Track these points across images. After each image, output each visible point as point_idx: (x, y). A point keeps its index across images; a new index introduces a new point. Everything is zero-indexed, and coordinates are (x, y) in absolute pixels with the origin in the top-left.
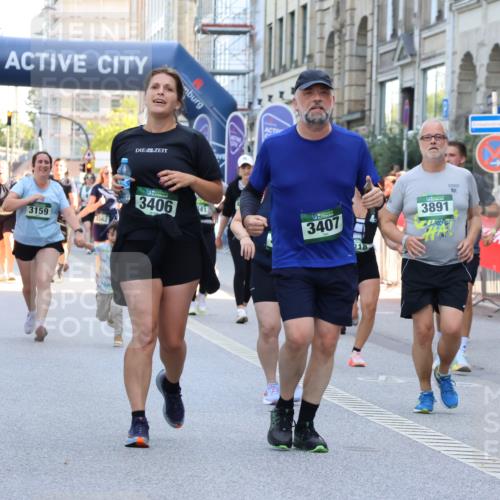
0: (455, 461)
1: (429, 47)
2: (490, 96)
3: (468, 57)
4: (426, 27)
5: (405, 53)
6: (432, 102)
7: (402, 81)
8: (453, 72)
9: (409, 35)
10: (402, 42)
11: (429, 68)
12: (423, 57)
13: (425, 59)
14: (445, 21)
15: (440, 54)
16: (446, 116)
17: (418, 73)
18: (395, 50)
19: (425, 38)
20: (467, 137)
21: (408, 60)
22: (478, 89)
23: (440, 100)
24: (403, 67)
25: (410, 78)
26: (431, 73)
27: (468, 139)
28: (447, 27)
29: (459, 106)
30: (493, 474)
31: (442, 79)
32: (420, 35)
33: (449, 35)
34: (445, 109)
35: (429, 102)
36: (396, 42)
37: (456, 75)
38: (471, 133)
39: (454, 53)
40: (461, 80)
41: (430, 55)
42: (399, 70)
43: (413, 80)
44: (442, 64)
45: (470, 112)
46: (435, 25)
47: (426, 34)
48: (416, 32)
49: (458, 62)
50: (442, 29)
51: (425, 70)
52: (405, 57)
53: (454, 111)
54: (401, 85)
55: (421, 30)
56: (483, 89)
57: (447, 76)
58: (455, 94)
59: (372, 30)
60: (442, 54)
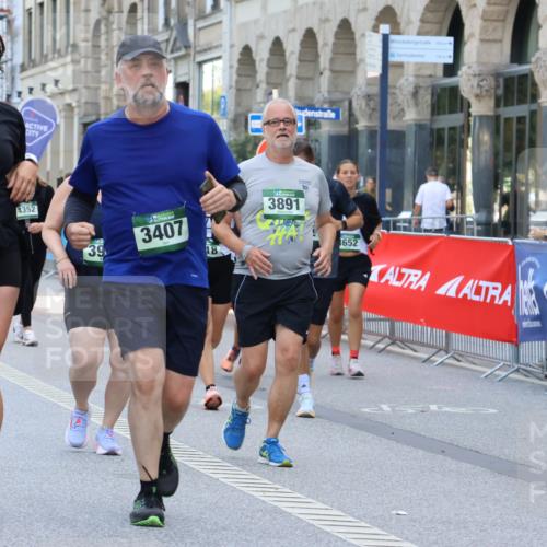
0: (234, 489)
1: (204, 39)
2: (271, 94)
3: (247, 50)
4: (201, 16)
5: (178, 44)
6: (208, 99)
7: (175, 74)
8: (231, 67)
9: (183, 25)
10: (174, 33)
11: (205, 61)
12: (198, 49)
13: (200, 52)
14: (221, 11)
15: (216, 47)
16: (224, 114)
17: (194, 67)
18: (168, 41)
19: (200, 29)
20: (247, 138)
21: (183, 52)
22: (258, 86)
23: (216, 97)
24: (176, 59)
25: (184, 72)
26: (207, 67)
27: (248, 140)
28: (224, 17)
29: (238, 104)
30: (276, 504)
31: (219, 74)
32: (195, 26)
33: (225, 26)
34: (223, 106)
35: (206, 98)
36: (169, 32)
37: (234, 70)
38: (251, 134)
39: (232, 46)
40: (239, 75)
41: (205, 47)
42: (172, 63)
43: (188, 74)
44: (219, 58)
45: (250, 111)
46: (210, 15)
47: (201, 24)
48: (191, 22)
49: (236, 56)
50: (219, 19)
51: (200, 64)
52: (179, 49)
53: (232, 108)
54: (175, 79)
55: (195, 20)
56: (263, 86)
57: (224, 71)
58: (234, 91)
59: (143, 18)
60: (218, 46)
